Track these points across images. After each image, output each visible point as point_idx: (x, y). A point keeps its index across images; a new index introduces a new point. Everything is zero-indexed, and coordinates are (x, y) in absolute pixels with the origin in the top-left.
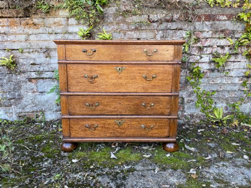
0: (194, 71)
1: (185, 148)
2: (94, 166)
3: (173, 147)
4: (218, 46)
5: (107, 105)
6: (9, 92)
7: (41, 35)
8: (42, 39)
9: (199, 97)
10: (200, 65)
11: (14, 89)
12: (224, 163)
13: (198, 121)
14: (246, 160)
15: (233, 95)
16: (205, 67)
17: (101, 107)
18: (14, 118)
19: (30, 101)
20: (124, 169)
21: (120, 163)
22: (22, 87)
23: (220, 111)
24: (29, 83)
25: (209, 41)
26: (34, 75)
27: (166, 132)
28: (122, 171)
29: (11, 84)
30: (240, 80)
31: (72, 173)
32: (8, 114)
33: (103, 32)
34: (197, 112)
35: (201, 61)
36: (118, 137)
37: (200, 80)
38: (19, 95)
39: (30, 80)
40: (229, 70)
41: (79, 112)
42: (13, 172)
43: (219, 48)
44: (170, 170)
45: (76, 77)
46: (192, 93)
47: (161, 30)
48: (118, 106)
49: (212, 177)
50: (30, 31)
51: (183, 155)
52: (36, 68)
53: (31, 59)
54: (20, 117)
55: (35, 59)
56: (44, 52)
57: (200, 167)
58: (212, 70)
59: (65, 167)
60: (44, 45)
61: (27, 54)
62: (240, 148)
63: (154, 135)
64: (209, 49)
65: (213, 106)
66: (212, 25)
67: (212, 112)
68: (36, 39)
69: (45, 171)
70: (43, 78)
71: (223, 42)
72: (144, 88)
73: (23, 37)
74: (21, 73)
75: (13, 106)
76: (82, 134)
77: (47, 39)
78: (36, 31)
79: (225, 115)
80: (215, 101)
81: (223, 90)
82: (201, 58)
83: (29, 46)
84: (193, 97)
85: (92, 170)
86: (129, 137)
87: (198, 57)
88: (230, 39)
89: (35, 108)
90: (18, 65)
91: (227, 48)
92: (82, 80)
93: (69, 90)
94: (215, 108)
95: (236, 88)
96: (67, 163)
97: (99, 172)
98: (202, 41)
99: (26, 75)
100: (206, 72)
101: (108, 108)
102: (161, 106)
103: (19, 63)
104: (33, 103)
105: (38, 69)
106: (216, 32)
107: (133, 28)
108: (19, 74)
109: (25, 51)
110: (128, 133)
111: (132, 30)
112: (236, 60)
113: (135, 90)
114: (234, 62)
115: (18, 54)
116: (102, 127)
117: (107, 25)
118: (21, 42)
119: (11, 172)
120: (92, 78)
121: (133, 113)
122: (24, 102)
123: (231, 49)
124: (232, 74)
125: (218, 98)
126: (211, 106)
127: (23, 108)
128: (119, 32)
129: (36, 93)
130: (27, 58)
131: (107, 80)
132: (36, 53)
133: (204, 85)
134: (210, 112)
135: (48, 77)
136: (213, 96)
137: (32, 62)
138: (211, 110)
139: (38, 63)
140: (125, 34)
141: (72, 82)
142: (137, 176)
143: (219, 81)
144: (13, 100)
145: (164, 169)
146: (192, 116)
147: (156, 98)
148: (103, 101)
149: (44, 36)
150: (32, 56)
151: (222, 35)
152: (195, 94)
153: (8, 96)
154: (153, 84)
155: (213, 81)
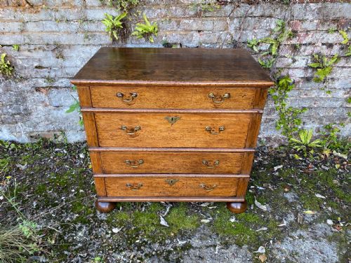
0: (281, 82)
1: (255, 206)
2: (141, 240)
3: (239, 207)
4: (323, 44)
5: (155, 162)
6: (10, 105)
7: (44, 22)
8: (46, 30)
9: (282, 115)
10: (291, 72)
11: (17, 101)
12: (302, 233)
13: (276, 145)
14: (329, 226)
15: (331, 114)
16: (297, 75)
17: (146, 165)
18: (24, 139)
19: (43, 117)
20: (177, 245)
21: (172, 234)
22: (29, 99)
23: (309, 133)
24: (37, 94)
25: (310, 36)
26: (42, 83)
27: (232, 191)
28: (175, 249)
29: (10, 94)
30: (345, 94)
31: (115, 252)
32: (15, 134)
33: (143, 19)
34: (277, 134)
35: (293, 65)
36: (169, 197)
37: (288, 93)
38: (25, 110)
39: (38, 89)
40: (333, 79)
41: (116, 171)
42: (42, 253)
43: (324, 47)
44: (234, 247)
45: (109, 129)
46: (273, 110)
47: (237, 17)
48: (170, 163)
49: (284, 258)
50: (26, 17)
51: (251, 218)
52: (45, 73)
53: (34, 59)
54: (31, 137)
55: (40, 60)
56: (53, 50)
57: (271, 242)
58: (308, 80)
59: (105, 241)
60: (52, 38)
61: (27, 53)
62: (325, 203)
63: (217, 195)
64: (308, 47)
65: (300, 127)
66: (320, 9)
67: (297, 135)
68: (37, 29)
69: (81, 249)
70: (57, 88)
71: (332, 38)
72: (206, 142)
73: (16, 26)
74: (22, 79)
75: (19, 124)
76: (123, 193)
77: (54, 30)
78: (35, 17)
79: (314, 138)
80: (304, 120)
81: (318, 107)
82: (294, 61)
83: (27, 41)
84: (275, 116)
85: (139, 247)
86: (184, 196)
87: (290, 61)
88: (345, 33)
89: (51, 127)
90: (16, 69)
91: (336, 48)
92: (119, 133)
93: (100, 145)
94: (302, 130)
95: (338, 104)
96: (107, 233)
97: (147, 250)
98: (299, 36)
99: (32, 83)
100: (299, 82)
101: (156, 166)
102: (229, 164)
103: (17, 66)
104: (47, 119)
105: (47, 74)
106: (326, 21)
107: (192, 13)
108: (20, 81)
109: (22, 48)
110: (182, 192)
111: (190, 18)
112: (346, 65)
113: (194, 146)
114: (343, 67)
115: (12, 52)
116: (148, 186)
117: (150, 9)
118: (14, 33)
119: (40, 252)
120: (132, 130)
121: (190, 171)
122: (33, 117)
123: (342, 49)
124: (337, 84)
125: (309, 117)
126: (297, 128)
127: (35, 127)
128: (170, 20)
129: (50, 107)
130: (28, 58)
131: (153, 132)
132: (41, 51)
133: (292, 100)
134: (295, 135)
135: (63, 85)
136: (302, 114)
137: (36, 64)
138: (296, 131)
139: (46, 66)
140: (179, 24)
141: (103, 135)
142: (194, 258)
143: (314, 94)
144: (18, 116)
145: (226, 245)
146: (269, 139)
148: (149, 158)
149: (48, 24)
150: (36, 55)
151: (334, 27)
152: (278, 112)
153: (10, 110)
154: (220, 138)
155: (306, 95)
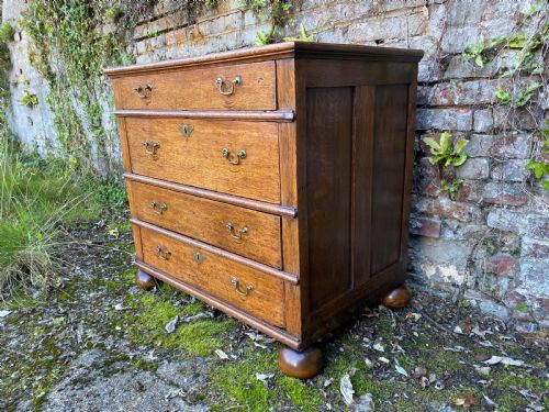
2: (122, 329)
5: (177, 212)
17: (170, 214)
21: (159, 344)
28: (135, 360)
33: (301, 33)
36: (198, 288)
45: (136, 143)
48: (192, 218)
63: (257, 312)
72: (227, 182)
86: (215, 297)
92: (143, 151)
93: (133, 169)
101: (179, 219)
102: (262, 239)
107: (364, 10)
110: (212, 286)
111: (362, 19)
116: (176, 258)
140: (346, 33)
147: (250, 214)
148: (171, 202)
154: (243, 175)
